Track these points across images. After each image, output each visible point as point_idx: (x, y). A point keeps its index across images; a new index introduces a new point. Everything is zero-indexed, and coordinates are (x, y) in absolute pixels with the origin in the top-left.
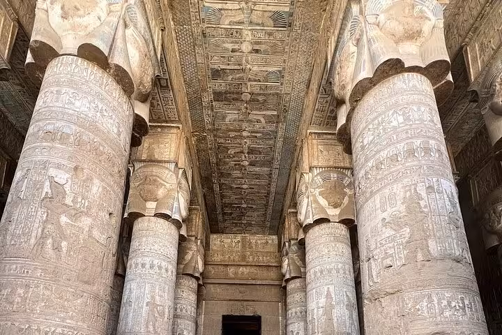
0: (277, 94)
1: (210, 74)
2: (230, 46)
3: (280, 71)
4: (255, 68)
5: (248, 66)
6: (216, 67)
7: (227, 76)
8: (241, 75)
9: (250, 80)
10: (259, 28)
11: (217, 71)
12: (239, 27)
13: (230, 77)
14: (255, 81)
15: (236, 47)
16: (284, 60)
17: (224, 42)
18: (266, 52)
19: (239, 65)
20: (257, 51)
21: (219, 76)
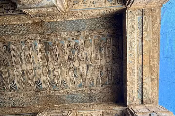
0: (4, 89)
1: (7, 44)
2: (23, 57)
3: (16, 89)
4: (15, 73)
5: (16, 69)
6: (11, 48)
7: (8, 55)
8: (10, 64)
9: (8, 70)
10: (34, 73)
11: (9, 49)
12: (32, 62)
13: (7, 57)
14: (9, 74)
15: (23, 61)
16: (22, 90)
17: (24, 53)
18: (24, 79)
19: (15, 63)
20: (23, 73)
21: (7, 50)
